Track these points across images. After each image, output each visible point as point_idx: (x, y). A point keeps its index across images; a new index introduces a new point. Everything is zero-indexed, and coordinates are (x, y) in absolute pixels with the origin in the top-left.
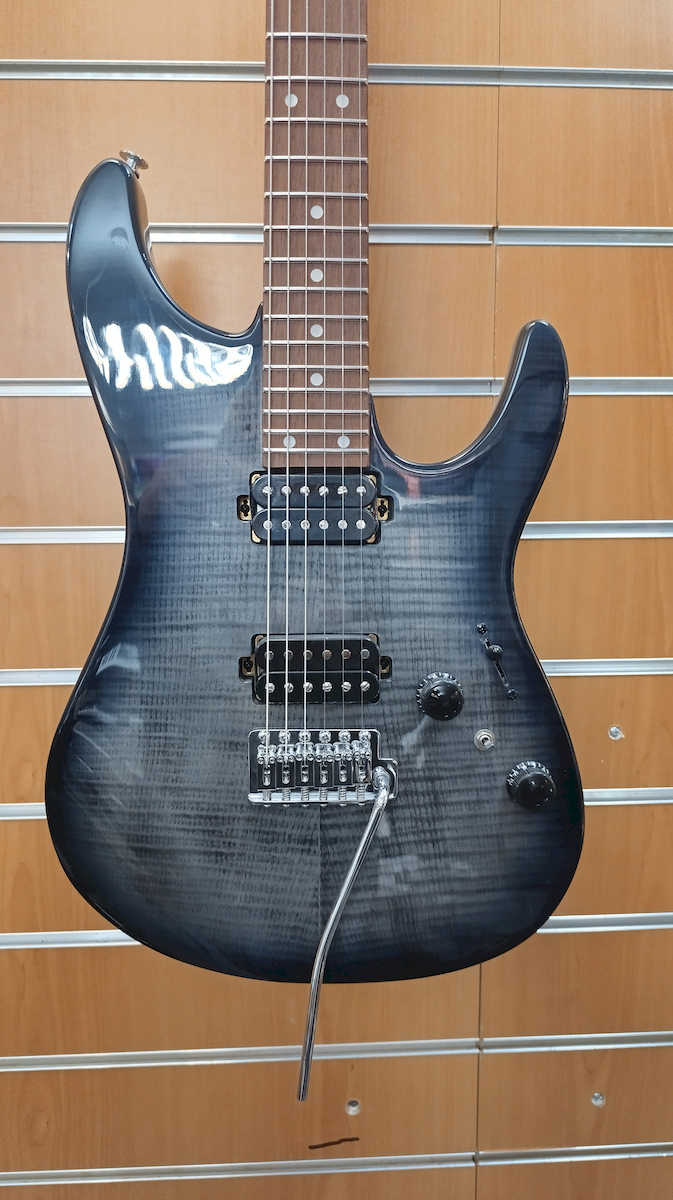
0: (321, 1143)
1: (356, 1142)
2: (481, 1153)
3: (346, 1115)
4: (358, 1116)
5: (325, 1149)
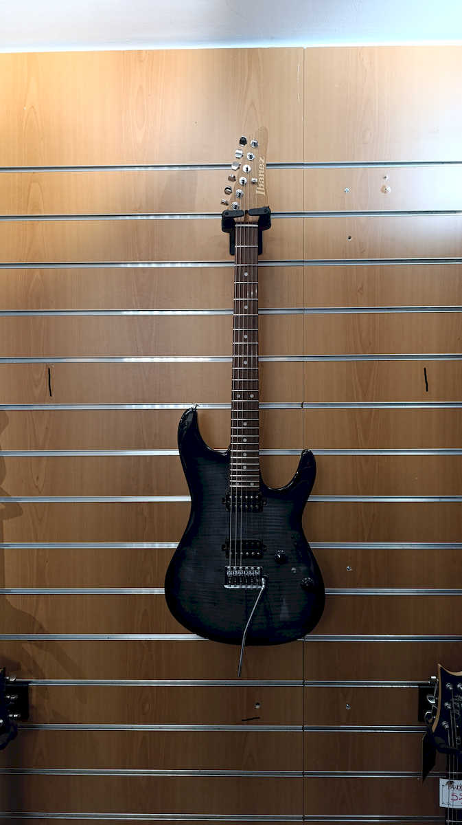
0: (245, 719)
2: (305, 726)
3: (255, 709)
4: (260, 708)
5: (248, 721)
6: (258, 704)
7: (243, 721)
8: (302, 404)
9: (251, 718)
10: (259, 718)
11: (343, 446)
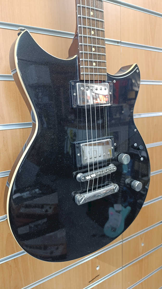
0: (91, 280)
1: (99, 276)
2: (123, 266)
3: (97, 270)
5: (93, 281)
6: (97, 267)
7: (89, 282)
9: (95, 277)
10: (99, 275)
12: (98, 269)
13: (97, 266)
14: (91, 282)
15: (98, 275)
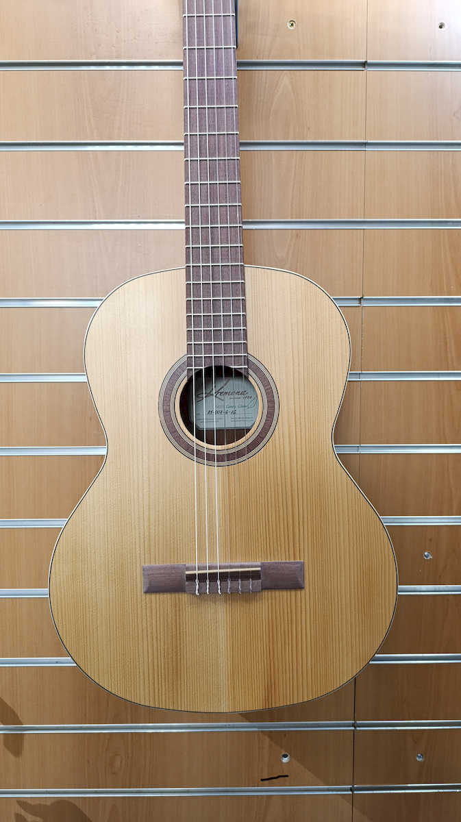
0: (267, 777)
1: (287, 778)
2: (355, 786)
3: (282, 763)
4: (288, 763)
5: (270, 781)
6: (285, 756)
7: (262, 780)
8: (360, 299)
9: (276, 776)
10: (287, 776)
11: (425, 365)
12: (285, 760)
13: (283, 753)
14: (266, 782)
15: (286, 774)
